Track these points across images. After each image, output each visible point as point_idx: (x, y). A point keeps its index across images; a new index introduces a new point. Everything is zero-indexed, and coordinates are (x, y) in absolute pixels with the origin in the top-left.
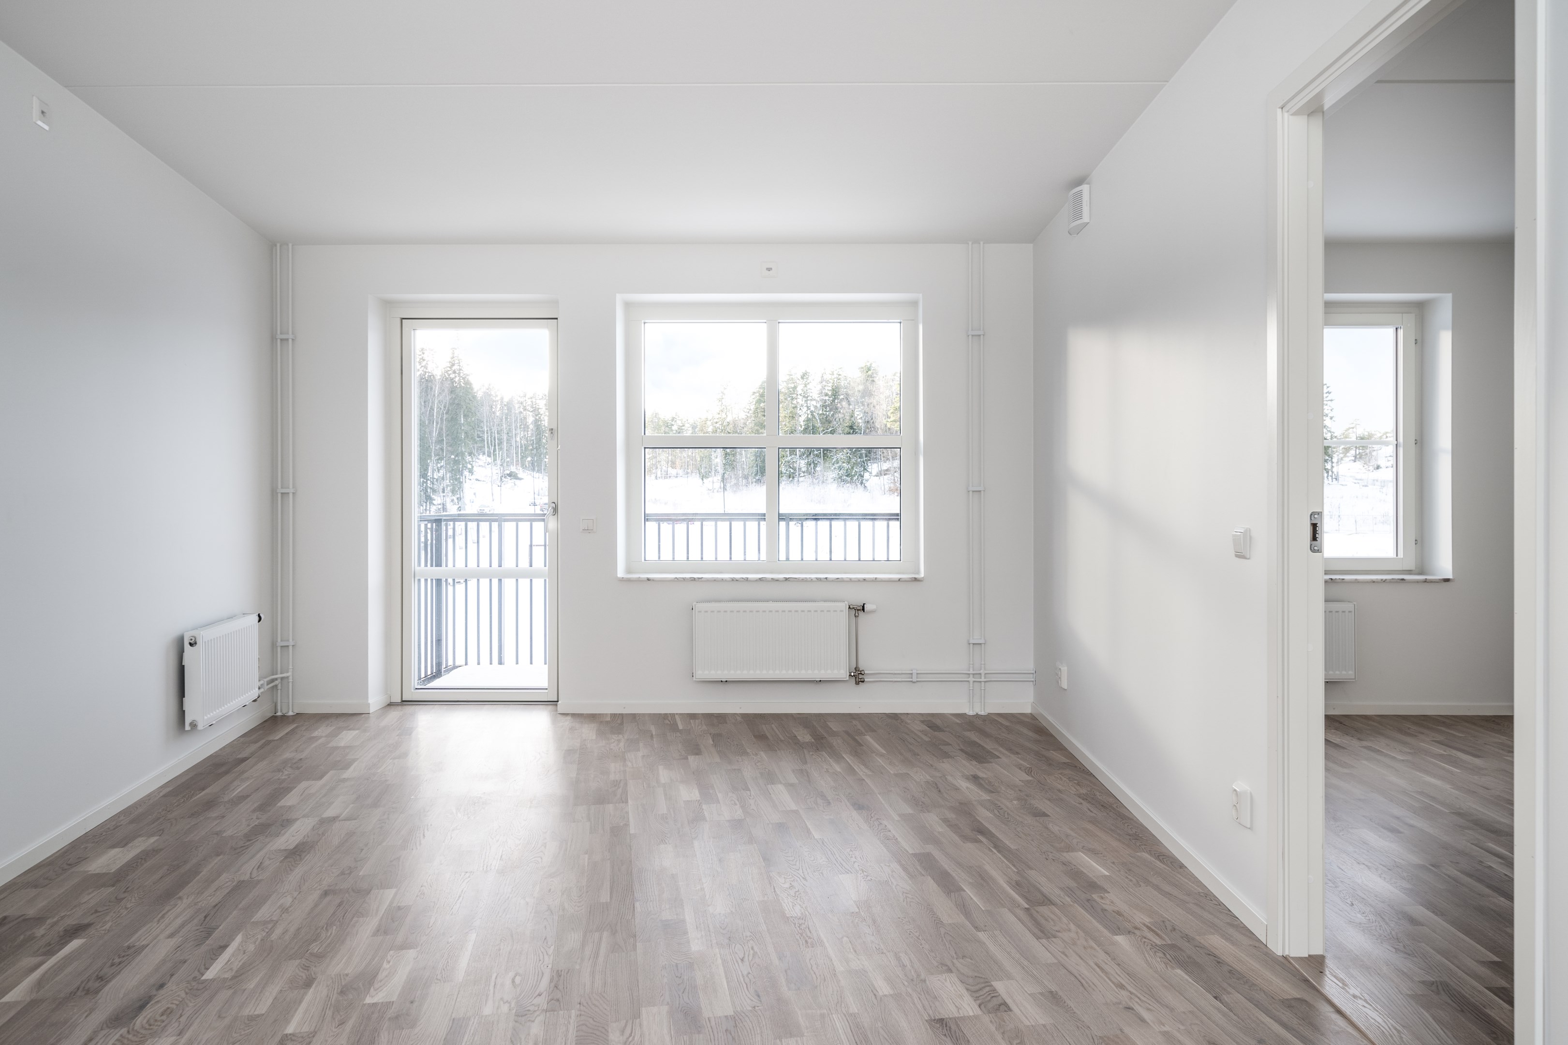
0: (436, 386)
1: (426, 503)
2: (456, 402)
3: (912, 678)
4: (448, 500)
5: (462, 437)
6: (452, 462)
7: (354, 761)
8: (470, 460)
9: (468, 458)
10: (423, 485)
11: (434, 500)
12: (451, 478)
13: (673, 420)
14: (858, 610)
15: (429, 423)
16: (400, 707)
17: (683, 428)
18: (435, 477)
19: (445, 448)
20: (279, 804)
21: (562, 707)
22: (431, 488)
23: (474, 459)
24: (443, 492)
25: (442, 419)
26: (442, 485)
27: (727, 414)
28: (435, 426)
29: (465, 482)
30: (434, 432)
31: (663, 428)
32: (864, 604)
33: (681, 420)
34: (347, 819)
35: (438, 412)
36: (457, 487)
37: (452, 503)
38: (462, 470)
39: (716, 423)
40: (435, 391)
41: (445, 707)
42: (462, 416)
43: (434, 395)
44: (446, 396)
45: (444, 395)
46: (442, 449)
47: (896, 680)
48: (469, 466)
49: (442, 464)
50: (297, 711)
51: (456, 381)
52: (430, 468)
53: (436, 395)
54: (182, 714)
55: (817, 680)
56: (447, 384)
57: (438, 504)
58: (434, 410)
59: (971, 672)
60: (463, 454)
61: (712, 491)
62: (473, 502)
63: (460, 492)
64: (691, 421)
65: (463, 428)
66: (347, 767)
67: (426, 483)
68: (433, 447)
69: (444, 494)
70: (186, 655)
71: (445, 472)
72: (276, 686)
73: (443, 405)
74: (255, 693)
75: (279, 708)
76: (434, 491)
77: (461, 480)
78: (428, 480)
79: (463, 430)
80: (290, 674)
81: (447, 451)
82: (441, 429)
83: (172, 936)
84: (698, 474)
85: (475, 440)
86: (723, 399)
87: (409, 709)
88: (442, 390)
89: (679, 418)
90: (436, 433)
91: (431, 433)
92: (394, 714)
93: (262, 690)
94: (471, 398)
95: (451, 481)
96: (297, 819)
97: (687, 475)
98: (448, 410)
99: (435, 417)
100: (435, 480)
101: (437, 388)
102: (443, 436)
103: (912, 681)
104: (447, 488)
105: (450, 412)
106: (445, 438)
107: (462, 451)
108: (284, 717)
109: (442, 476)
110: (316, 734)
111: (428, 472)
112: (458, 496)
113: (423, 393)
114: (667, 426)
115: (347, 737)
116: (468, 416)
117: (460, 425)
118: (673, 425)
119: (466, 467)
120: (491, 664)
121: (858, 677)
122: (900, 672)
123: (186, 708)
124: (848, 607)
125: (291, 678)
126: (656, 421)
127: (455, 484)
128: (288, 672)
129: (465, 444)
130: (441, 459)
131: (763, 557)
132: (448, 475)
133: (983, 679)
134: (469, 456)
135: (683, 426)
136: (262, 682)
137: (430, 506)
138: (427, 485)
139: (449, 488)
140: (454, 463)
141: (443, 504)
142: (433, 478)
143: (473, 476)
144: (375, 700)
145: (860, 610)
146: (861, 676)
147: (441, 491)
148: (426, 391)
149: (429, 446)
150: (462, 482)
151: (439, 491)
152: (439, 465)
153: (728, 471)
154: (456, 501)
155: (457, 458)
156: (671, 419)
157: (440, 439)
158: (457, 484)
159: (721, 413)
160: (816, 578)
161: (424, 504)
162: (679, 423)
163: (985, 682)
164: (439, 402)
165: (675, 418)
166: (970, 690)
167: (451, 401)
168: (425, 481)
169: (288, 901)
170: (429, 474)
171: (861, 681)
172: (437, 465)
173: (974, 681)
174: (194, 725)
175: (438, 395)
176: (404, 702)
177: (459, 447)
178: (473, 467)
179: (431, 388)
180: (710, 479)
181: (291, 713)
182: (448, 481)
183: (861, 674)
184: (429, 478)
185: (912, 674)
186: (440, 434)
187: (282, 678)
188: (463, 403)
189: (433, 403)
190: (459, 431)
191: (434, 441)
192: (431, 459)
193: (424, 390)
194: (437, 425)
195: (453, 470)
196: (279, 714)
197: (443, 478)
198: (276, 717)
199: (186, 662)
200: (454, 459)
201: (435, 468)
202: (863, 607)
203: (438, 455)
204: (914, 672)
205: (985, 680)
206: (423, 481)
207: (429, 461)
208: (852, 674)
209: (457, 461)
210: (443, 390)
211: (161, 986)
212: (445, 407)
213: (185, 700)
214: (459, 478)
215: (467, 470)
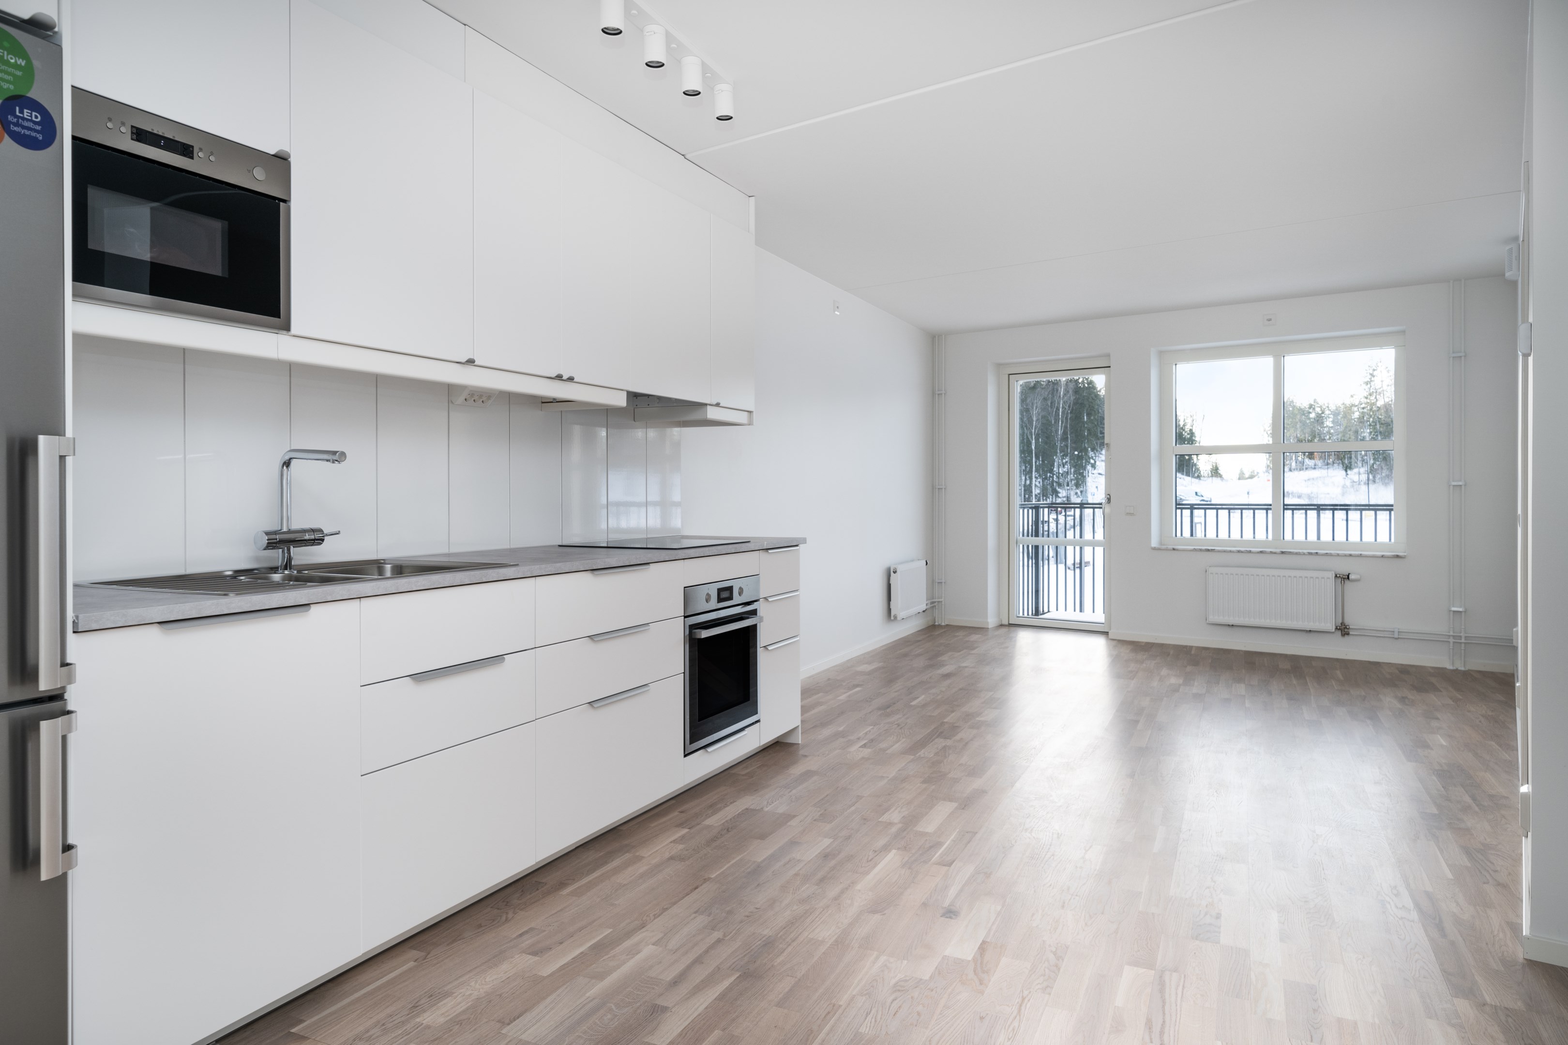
0: (1061, 388)
1: (1052, 496)
2: (1080, 401)
3: (1394, 635)
4: (1072, 493)
5: (1085, 434)
6: (1076, 458)
7: (977, 647)
8: (1093, 455)
9: (1091, 454)
10: (1050, 479)
11: (1060, 493)
12: (1075, 472)
13: (1310, 408)
14: (1344, 578)
15: (1055, 422)
16: (1007, 627)
17: (1323, 415)
18: (1061, 472)
19: (1069, 445)
20: (939, 659)
21: (1111, 636)
22: (1056, 482)
23: (1097, 455)
24: (1068, 485)
25: (1066, 418)
26: (1067, 479)
27: (1378, 398)
28: (1060, 425)
29: (1088, 476)
30: (1060, 430)
31: (1298, 417)
32: (1349, 574)
33: (1321, 407)
34: (971, 668)
35: (1063, 412)
36: (1080, 482)
37: (1075, 496)
38: (1085, 465)
39: (1363, 408)
40: (1060, 393)
41: (1035, 629)
42: (1085, 414)
43: (1060, 396)
44: (1070, 397)
45: (1069, 395)
46: (1067, 446)
47: (1379, 635)
48: (1092, 461)
49: (1067, 460)
50: (947, 623)
51: (1080, 382)
52: (1056, 464)
53: (1062, 396)
54: (889, 610)
55: (1307, 629)
56: (1071, 386)
57: (1063, 497)
58: (1059, 410)
59: (1451, 633)
60: (1086, 450)
61: (1358, 483)
62: (1094, 495)
63: (1083, 486)
64: (1333, 408)
65: (1086, 426)
66: (974, 649)
67: (1053, 477)
68: (1058, 444)
69: (1068, 488)
70: (892, 578)
71: (1069, 467)
72: (935, 606)
73: (1067, 405)
74: (923, 607)
75: (937, 620)
76: (1060, 485)
77: (1085, 474)
78: (1055, 474)
79: (1086, 427)
80: (943, 600)
81: (1072, 447)
82: (1066, 427)
83: (896, 692)
84: (1341, 465)
85: (1097, 436)
86: (1371, 381)
87: (1012, 629)
88: (1066, 392)
89: (1318, 405)
90: (1061, 431)
91: (1057, 431)
92: (1003, 630)
93: (928, 607)
94: (1094, 397)
95: (1075, 476)
96: (947, 665)
97: (1326, 467)
98: (1072, 409)
99: (1060, 417)
100: (1060, 475)
101: (1062, 390)
102: (1067, 435)
103: (1393, 638)
104: (1071, 482)
105: (1074, 411)
106: (1069, 436)
107: (1085, 447)
108: (940, 626)
109: (1067, 471)
110: (957, 634)
111: (1054, 468)
112: (1082, 489)
113: (1050, 395)
114: (1304, 414)
115: (974, 637)
116: (1091, 414)
117: (1084, 423)
118: (1310, 413)
119: (1089, 462)
120: (1075, 611)
121: (1343, 630)
122: (1384, 629)
123: (892, 607)
124: (1334, 576)
125: (943, 602)
126: (1291, 409)
127: (1079, 479)
128: (942, 598)
129: (1088, 441)
130: (1065, 455)
131: (1270, 537)
132: (1072, 470)
133: (1463, 640)
134: (1092, 451)
135: (1323, 413)
136: (928, 602)
137: (1056, 498)
138: (1053, 479)
139: (1073, 482)
140: (1077, 459)
141: (1068, 497)
142: (1059, 473)
143: (1095, 470)
144: (992, 621)
145: (1345, 578)
146: (1346, 630)
147: (1065, 485)
148: (1053, 393)
149: (1055, 444)
150: (1085, 476)
151: (1064, 485)
152: (1064, 461)
153: (1378, 461)
154: (1079, 493)
155: (1080, 454)
156: (1308, 406)
157: (1065, 437)
158: (1080, 478)
159: (1369, 397)
160: (1308, 553)
161: (1051, 497)
162: (1318, 410)
163: (1465, 643)
164: (1064, 402)
165: (1313, 405)
166: (1450, 649)
167: (1075, 401)
168: (1051, 475)
169: (944, 689)
170: (1055, 469)
171: (1346, 634)
172: (1062, 461)
173: (1454, 642)
174: (895, 617)
175: (1063, 396)
176: (1010, 625)
177: (1082, 443)
178: (1095, 462)
179: (1057, 390)
180: (1356, 470)
181: (943, 624)
182: (1072, 476)
183: (1346, 628)
184: (1055, 473)
185: (1394, 632)
186: (1065, 433)
187: (939, 602)
188: (1086, 402)
189: (1059, 403)
190: (1083, 428)
191: (1059, 439)
192: (1056, 455)
193: (1051, 392)
194: (1062, 424)
195: (1076, 465)
196: (937, 624)
197: (1067, 473)
198: (935, 625)
199: (892, 582)
200: (1078, 455)
201: (1061, 463)
202: (1348, 576)
203: (1063, 451)
204: (1396, 630)
205: (1466, 641)
206: (1050, 476)
207: (1055, 457)
208: (1338, 628)
209: (1080, 456)
210: (1068, 392)
211: (894, 704)
212: (1069, 407)
213: (892, 603)
214: (1083, 473)
215: (1090, 465)
